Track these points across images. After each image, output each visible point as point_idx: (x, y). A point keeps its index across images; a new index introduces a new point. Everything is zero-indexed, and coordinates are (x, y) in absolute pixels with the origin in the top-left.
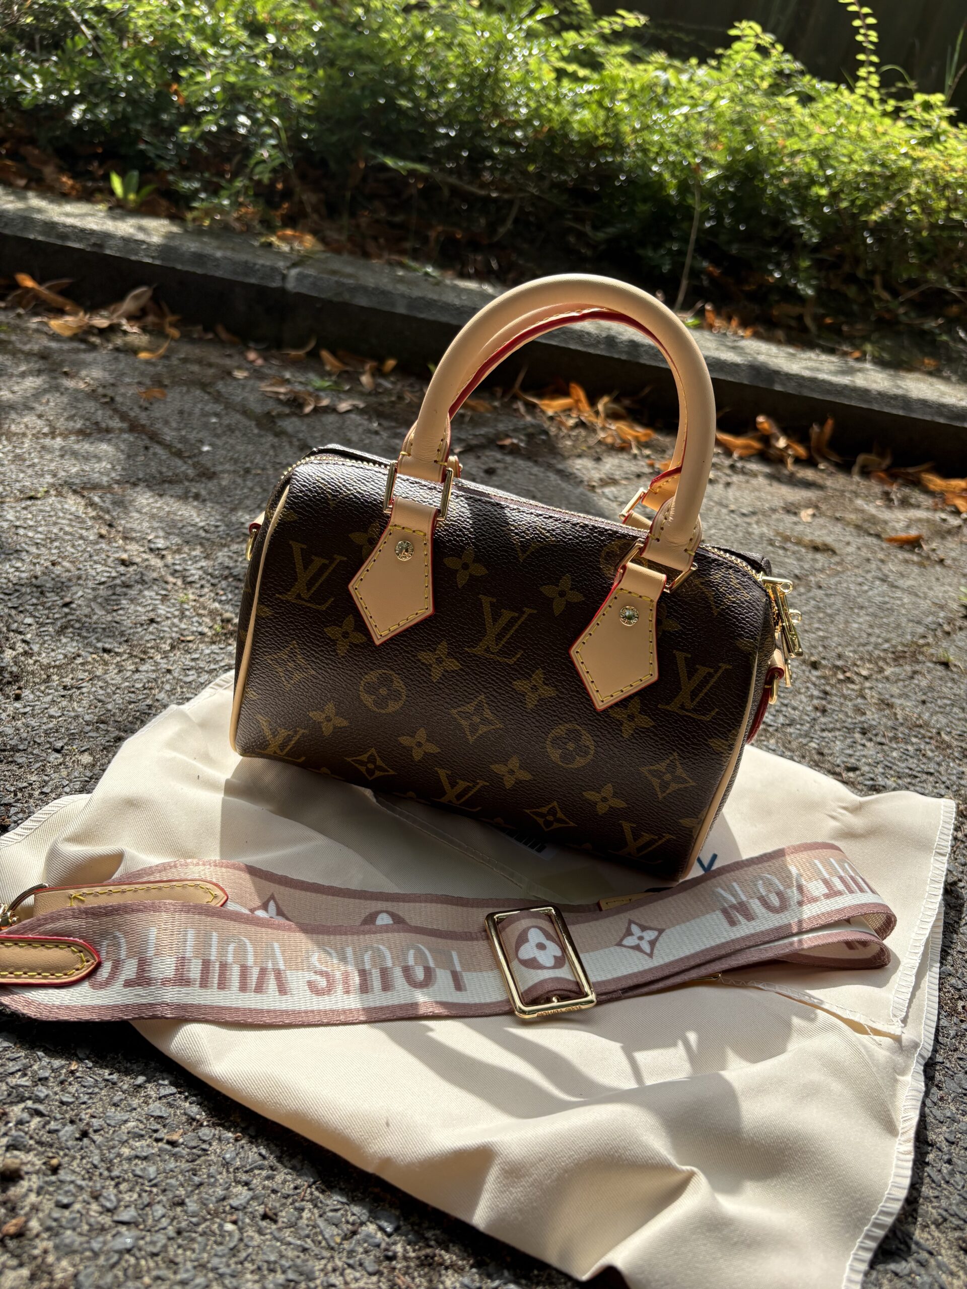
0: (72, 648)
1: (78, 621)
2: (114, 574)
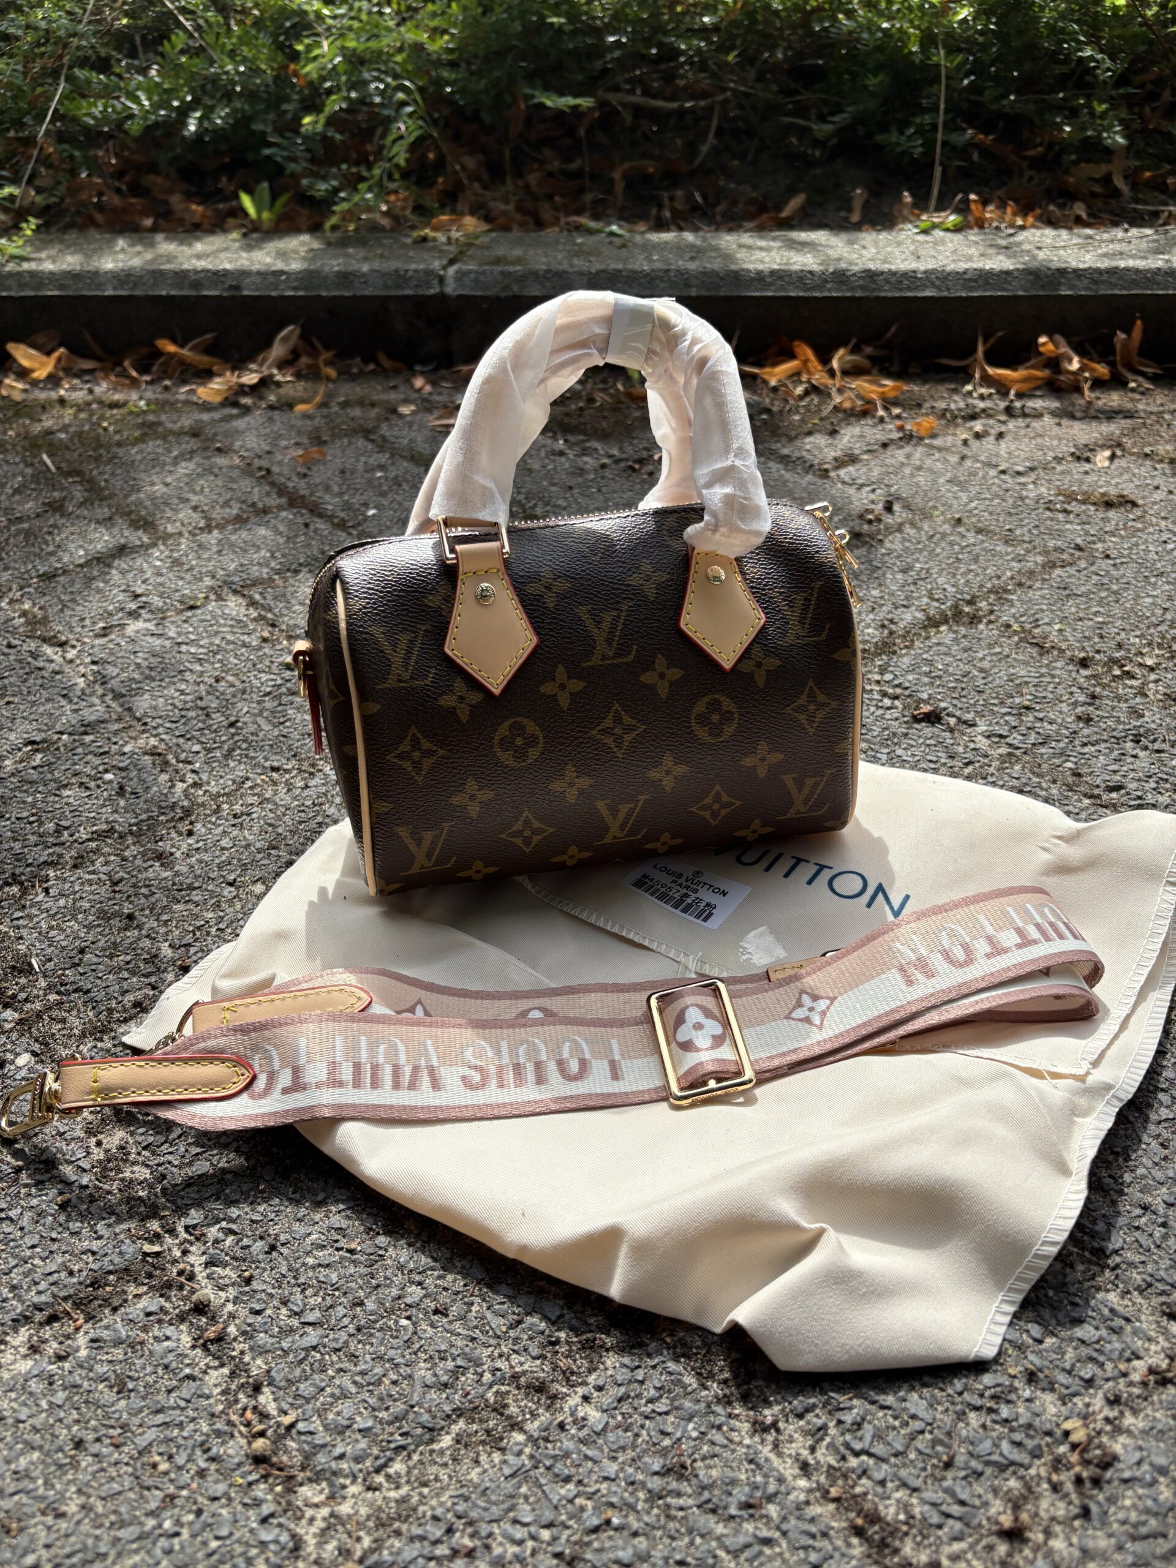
0: (240, 771)
1: (244, 741)
2: (279, 682)
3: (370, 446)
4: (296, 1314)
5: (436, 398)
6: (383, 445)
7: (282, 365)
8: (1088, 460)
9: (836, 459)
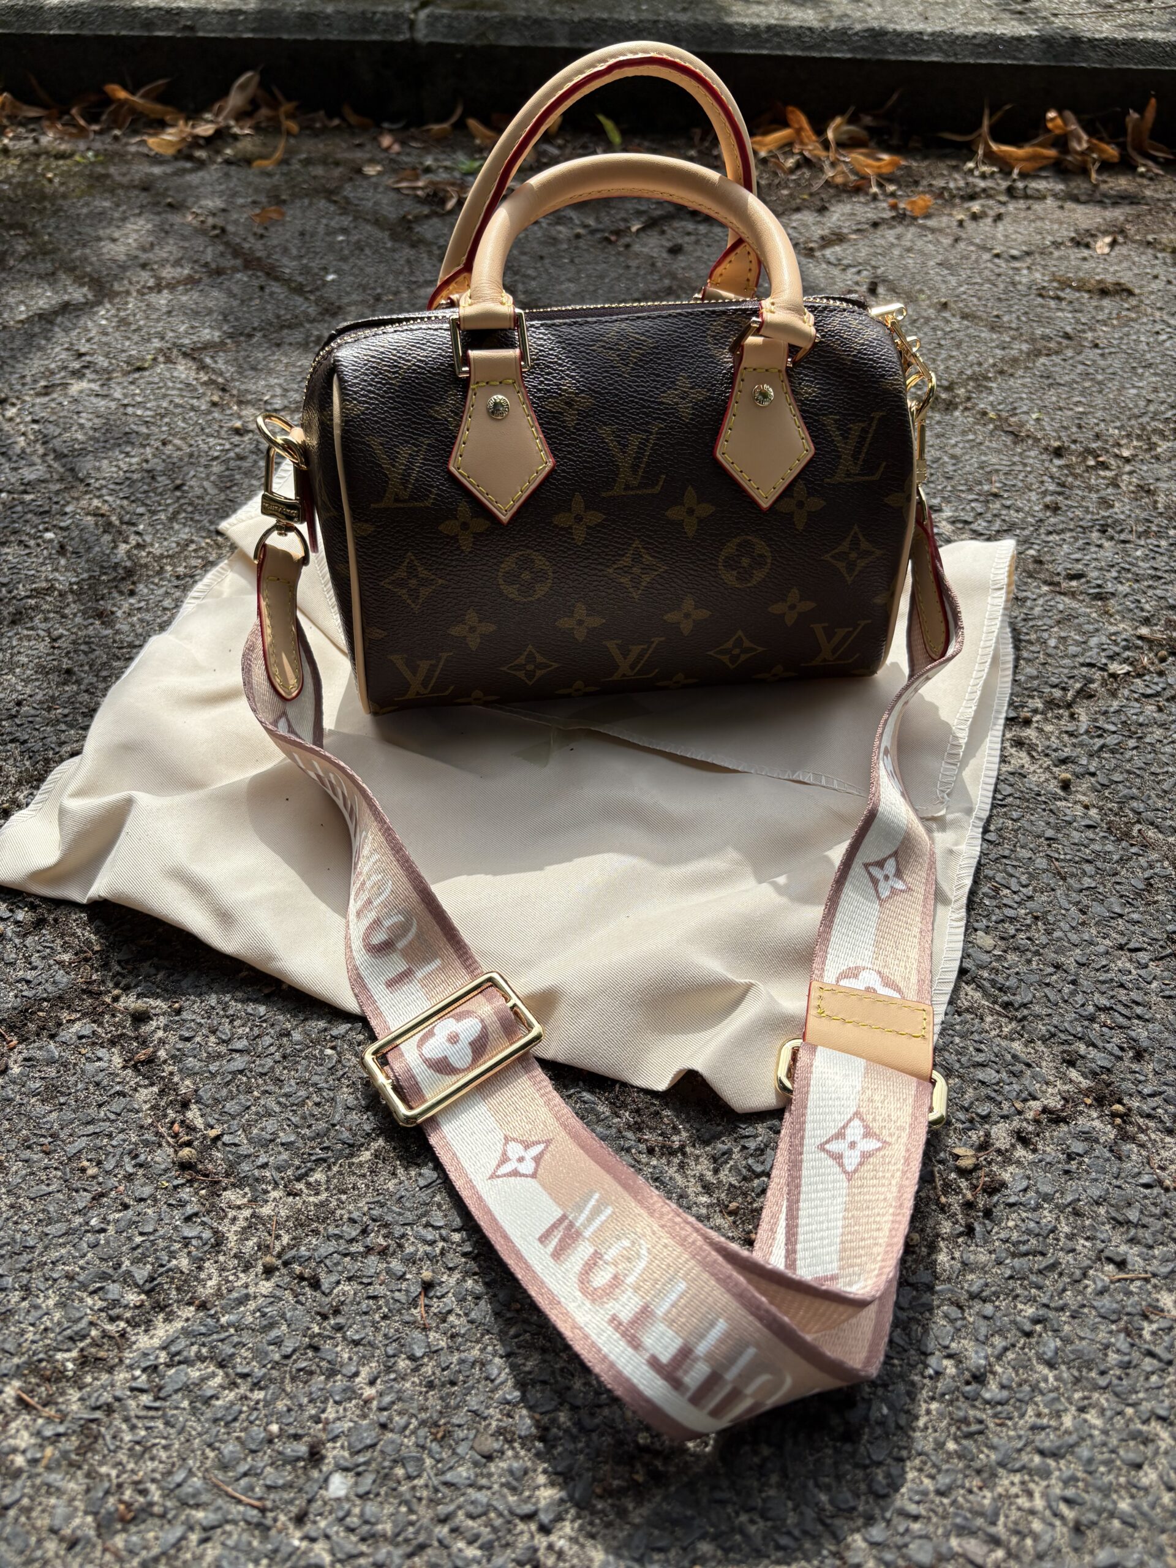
0: (185, 534)
1: (191, 504)
2: (228, 446)
3: (332, 208)
4: (224, 1041)
5: (405, 159)
6: (346, 207)
7: (241, 116)
8: (1087, 246)
9: (823, 238)
